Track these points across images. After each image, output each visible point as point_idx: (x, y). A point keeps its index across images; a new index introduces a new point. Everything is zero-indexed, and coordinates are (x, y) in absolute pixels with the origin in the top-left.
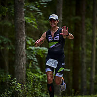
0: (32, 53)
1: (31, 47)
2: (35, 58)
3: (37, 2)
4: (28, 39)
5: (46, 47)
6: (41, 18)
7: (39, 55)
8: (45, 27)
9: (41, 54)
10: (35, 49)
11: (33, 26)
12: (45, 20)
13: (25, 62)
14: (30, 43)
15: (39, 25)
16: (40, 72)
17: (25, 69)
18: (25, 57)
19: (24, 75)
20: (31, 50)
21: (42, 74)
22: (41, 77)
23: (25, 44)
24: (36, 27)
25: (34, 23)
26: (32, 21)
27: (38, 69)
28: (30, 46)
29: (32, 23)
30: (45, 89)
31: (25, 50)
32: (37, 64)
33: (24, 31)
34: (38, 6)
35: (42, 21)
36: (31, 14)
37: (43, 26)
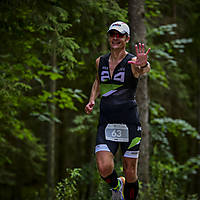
0: (160, 129)
1: (157, 120)
2: (165, 139)
3: (167, 44)
4: (153, 107)
5: (183, 119)
6: (174, 71)
7: (172, 133)
8: (182, 85)
9: (174, 131)
10: (165, 123)
11: (162, 83)
12: (182, 73)
13: (147, 145)
14: (156, 113)
15: (171, 82)
16: (174, 163)
17: (148, 157)
18: (148, 136)
19: (147, 167)
20: (157, 124)
21: (176, 166)
22: (175, 170)
23: (147, 115)
24: (166, 86)
25: (163, 78)
26: (159, 76)
27: (170, 157)
28: (156, 117)
29: (159, 79)
30: (182, 191)
31: (148, 125)
32: (168, 148)
33: (146, 92)
34: (170, 51)
35: (176, 75)
36: (158, 63)
37: (178, 84)
